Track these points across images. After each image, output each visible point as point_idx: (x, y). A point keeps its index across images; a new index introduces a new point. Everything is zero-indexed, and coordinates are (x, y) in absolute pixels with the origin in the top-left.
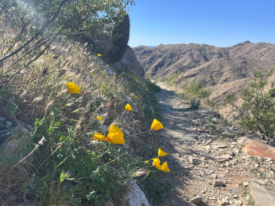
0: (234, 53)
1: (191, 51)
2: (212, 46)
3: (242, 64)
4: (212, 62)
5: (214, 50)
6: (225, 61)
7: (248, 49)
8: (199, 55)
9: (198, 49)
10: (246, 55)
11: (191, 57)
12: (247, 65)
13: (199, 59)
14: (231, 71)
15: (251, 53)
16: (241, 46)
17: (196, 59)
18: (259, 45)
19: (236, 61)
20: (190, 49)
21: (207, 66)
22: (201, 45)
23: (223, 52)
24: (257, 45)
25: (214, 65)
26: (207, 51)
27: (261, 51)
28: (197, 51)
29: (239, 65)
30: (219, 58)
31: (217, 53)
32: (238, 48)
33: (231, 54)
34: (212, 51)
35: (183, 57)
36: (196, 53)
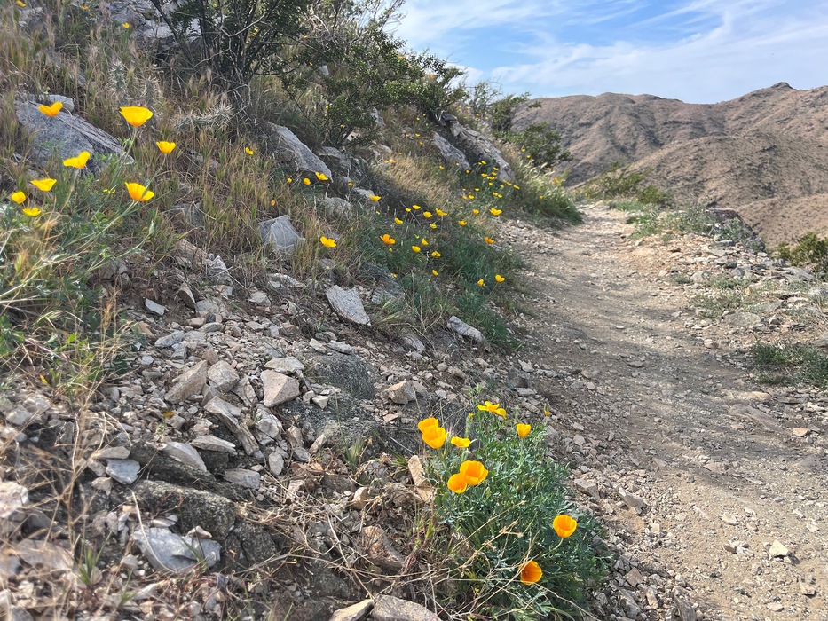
0: (742, 120)
1: (608, 117)
2: (671, 101)
3: (764, 155)
4: (672, 150)
5: (679, 114)
6: (711, 146)
7: (782, 107)
8: (633, 128)
9: (631, 110)
10: (776, 127)
11: (606, 135)
12: (778, 158)
13: (632, 142)
14: (731, 176)
15: (792, 122)
16: (761, 100)
17: (622, 143)
18: (818, 94)
19: (743, 147)
20: (604, 110)
21: (656, 163)
22: (639, 97)
23: (705, 119)
24: (811, 97)
25: (679, 160)
26: (656, 116)
27: (824, 113)
28: (626, 118)
29: (756, 157)
30: (693, 136)
31: (688, 123)
32: (752, 104)
33: (731, 125)
34: (673, 117)
35: (583, 137)
36: (623, 124)
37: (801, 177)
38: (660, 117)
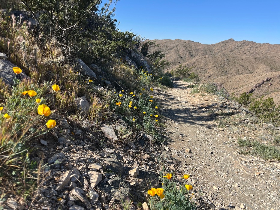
0: (219, 50)
1: (177, 47)
2: (197, 43)
3: (225, 62)
4: (197, 59)
5: (199, 47)
6: (209, 58)
7: (231, 46)
8: (185, 51)
9: (185, 45)
10: (229, 53)
11: (176, 53)
12: (229, 63)
13: (185, 56)
14: (215, 68)
15: (234, 51)
16: (225, 44)
17: (182, 56)
18: (242, 43)
19: (219, 59)
20: (176, 44)
21: (192, 63)
22: (187, 41)
23: (208, 49)
24: (240, 43)
25: (199, 62)
26: (192, 47)
27: (244, 49)
28: (183, 48)
29: (223, 62)
30: (203, 54)
31: (202, 50)
32: (222, 45)
33: (215, 51)
34: (197, 48)
35: (169, 53)
36: (182, 50)
37: (236, 69)
38: (193, 48)
